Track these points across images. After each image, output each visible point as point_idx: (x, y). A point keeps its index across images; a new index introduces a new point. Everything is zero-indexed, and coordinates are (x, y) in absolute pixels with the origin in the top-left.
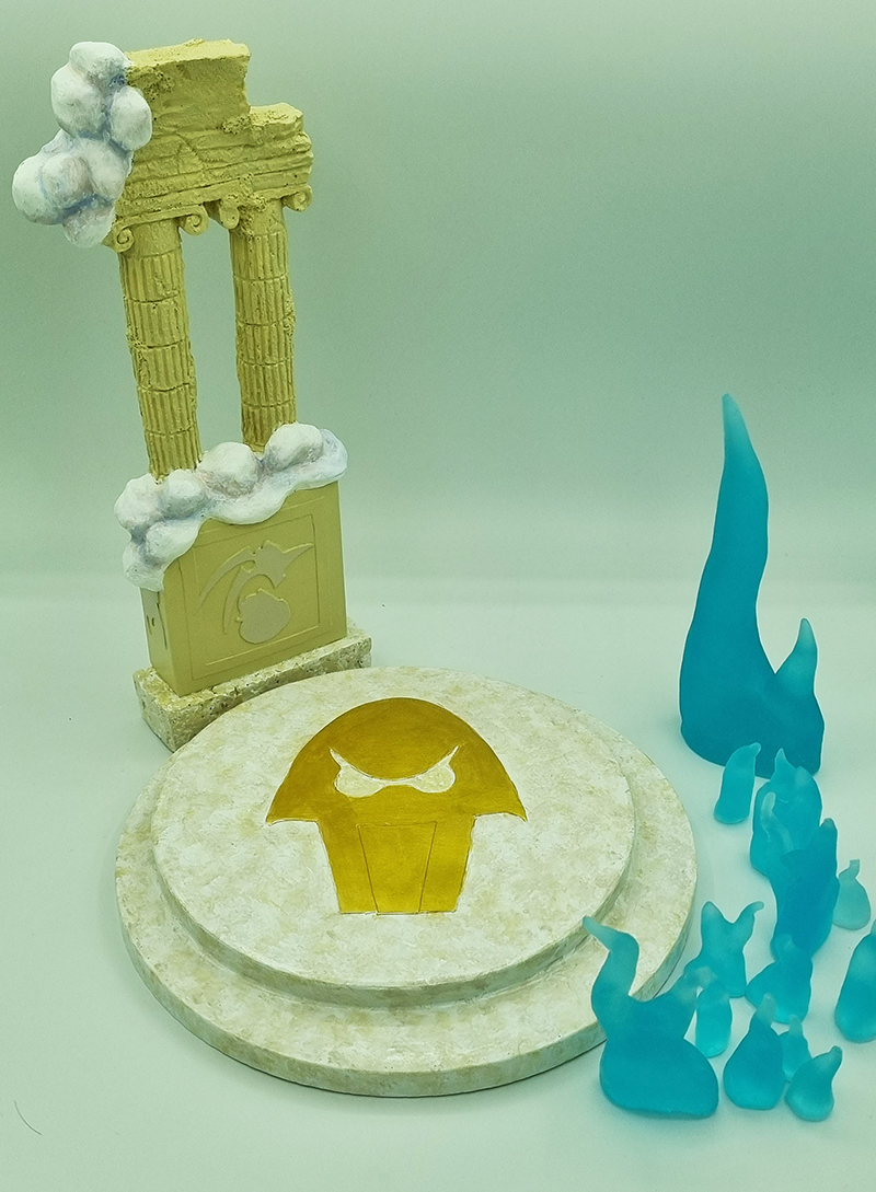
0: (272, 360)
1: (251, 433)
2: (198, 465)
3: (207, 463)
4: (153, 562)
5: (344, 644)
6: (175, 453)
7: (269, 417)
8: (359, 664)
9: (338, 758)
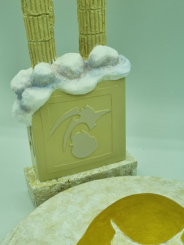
0: (94, 7)
1: (83, 49)
2: (53, 62)
3: (58, 61)
4: (25, 109)
5: (123, 163)
6: (40, 53)
7: (92, 41)
8: (131, 174)
9: (114, 226)
